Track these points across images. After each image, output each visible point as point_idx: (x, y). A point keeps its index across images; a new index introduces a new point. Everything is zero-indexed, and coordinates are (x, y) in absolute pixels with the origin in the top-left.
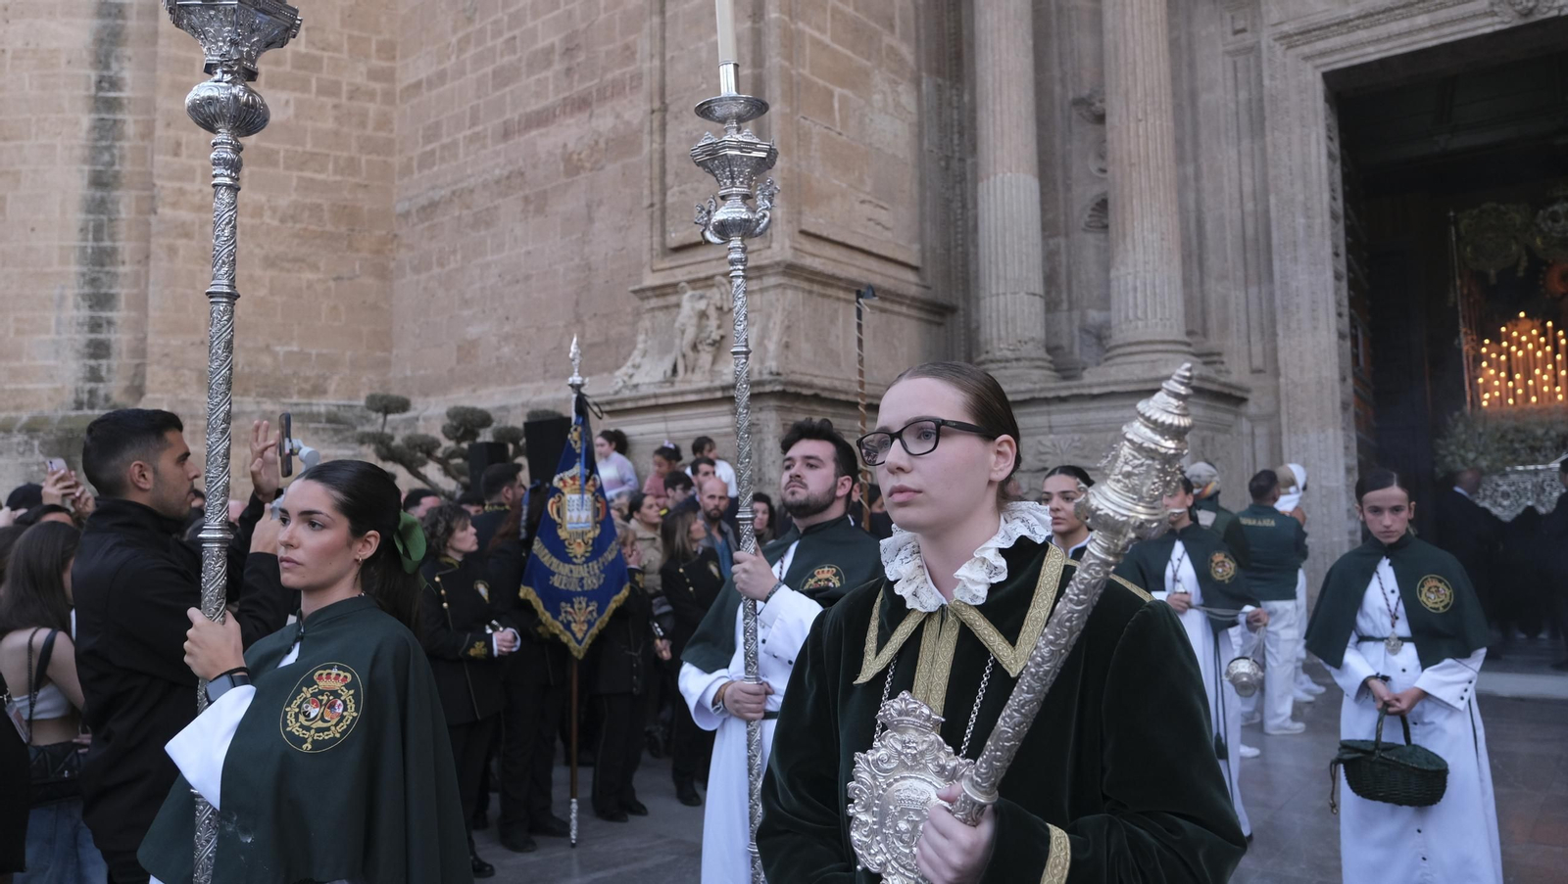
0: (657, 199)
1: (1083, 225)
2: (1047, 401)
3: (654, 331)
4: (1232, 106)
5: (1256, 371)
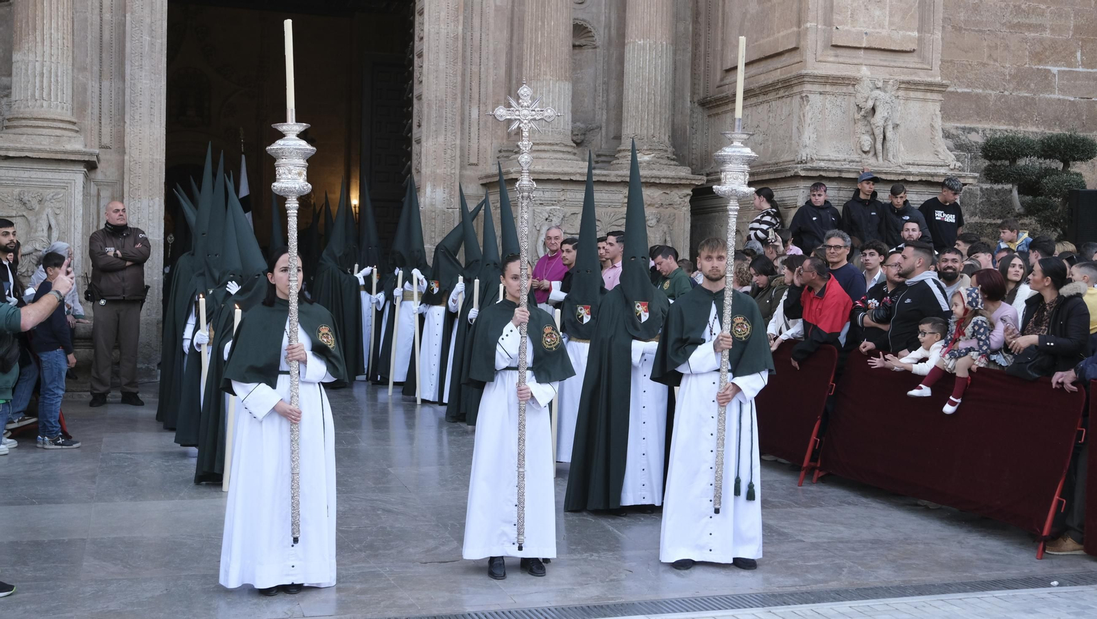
5: (104, 146)
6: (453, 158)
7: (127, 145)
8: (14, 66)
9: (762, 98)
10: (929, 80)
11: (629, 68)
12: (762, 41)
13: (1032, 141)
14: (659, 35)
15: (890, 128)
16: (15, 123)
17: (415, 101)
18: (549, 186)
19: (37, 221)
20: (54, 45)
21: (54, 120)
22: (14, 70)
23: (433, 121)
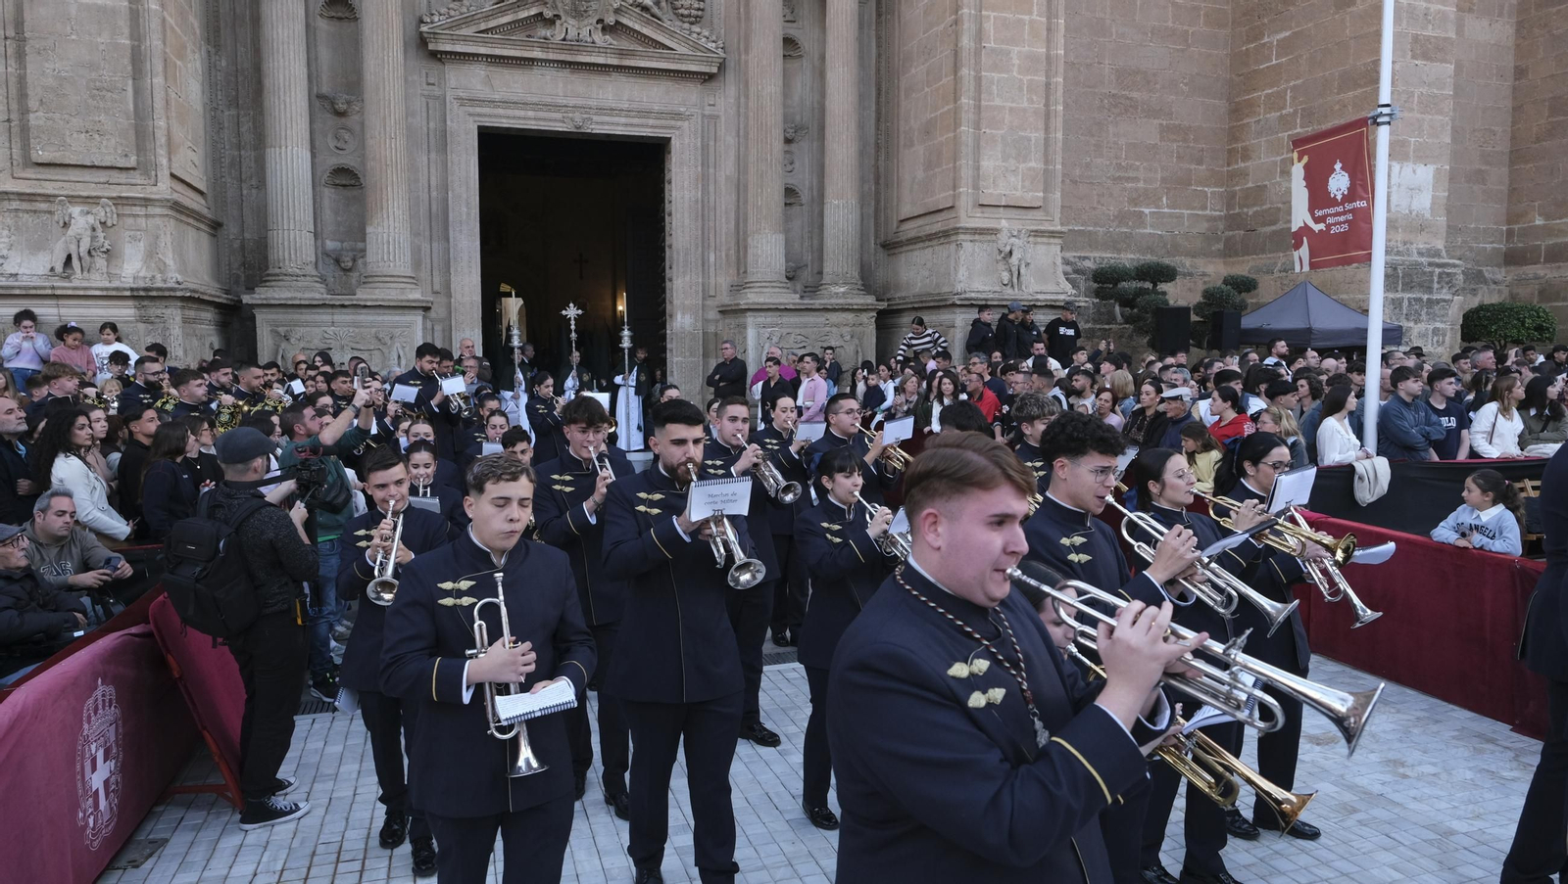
0: (14, 116)
1: (323, 182)
2: (333, 306)
3: (17, 228)
4: (425, 129)
5: (436, 293)
6: (697, 292)
7: (452, 291)
8: (368, 236)
9: (927, 243)
10: (1052, 228)
11: (828, 221)
12: (926, 201)
13: (1129, 270)
14: (849, 197)
15: (1023, 266)
16: (370, 280)
17: (667, 249)
18: (770, 314)
19: (390, 353)
20: (397, 220)
21: (399, 276)
22: (367, 239)
23: (681, 264)
